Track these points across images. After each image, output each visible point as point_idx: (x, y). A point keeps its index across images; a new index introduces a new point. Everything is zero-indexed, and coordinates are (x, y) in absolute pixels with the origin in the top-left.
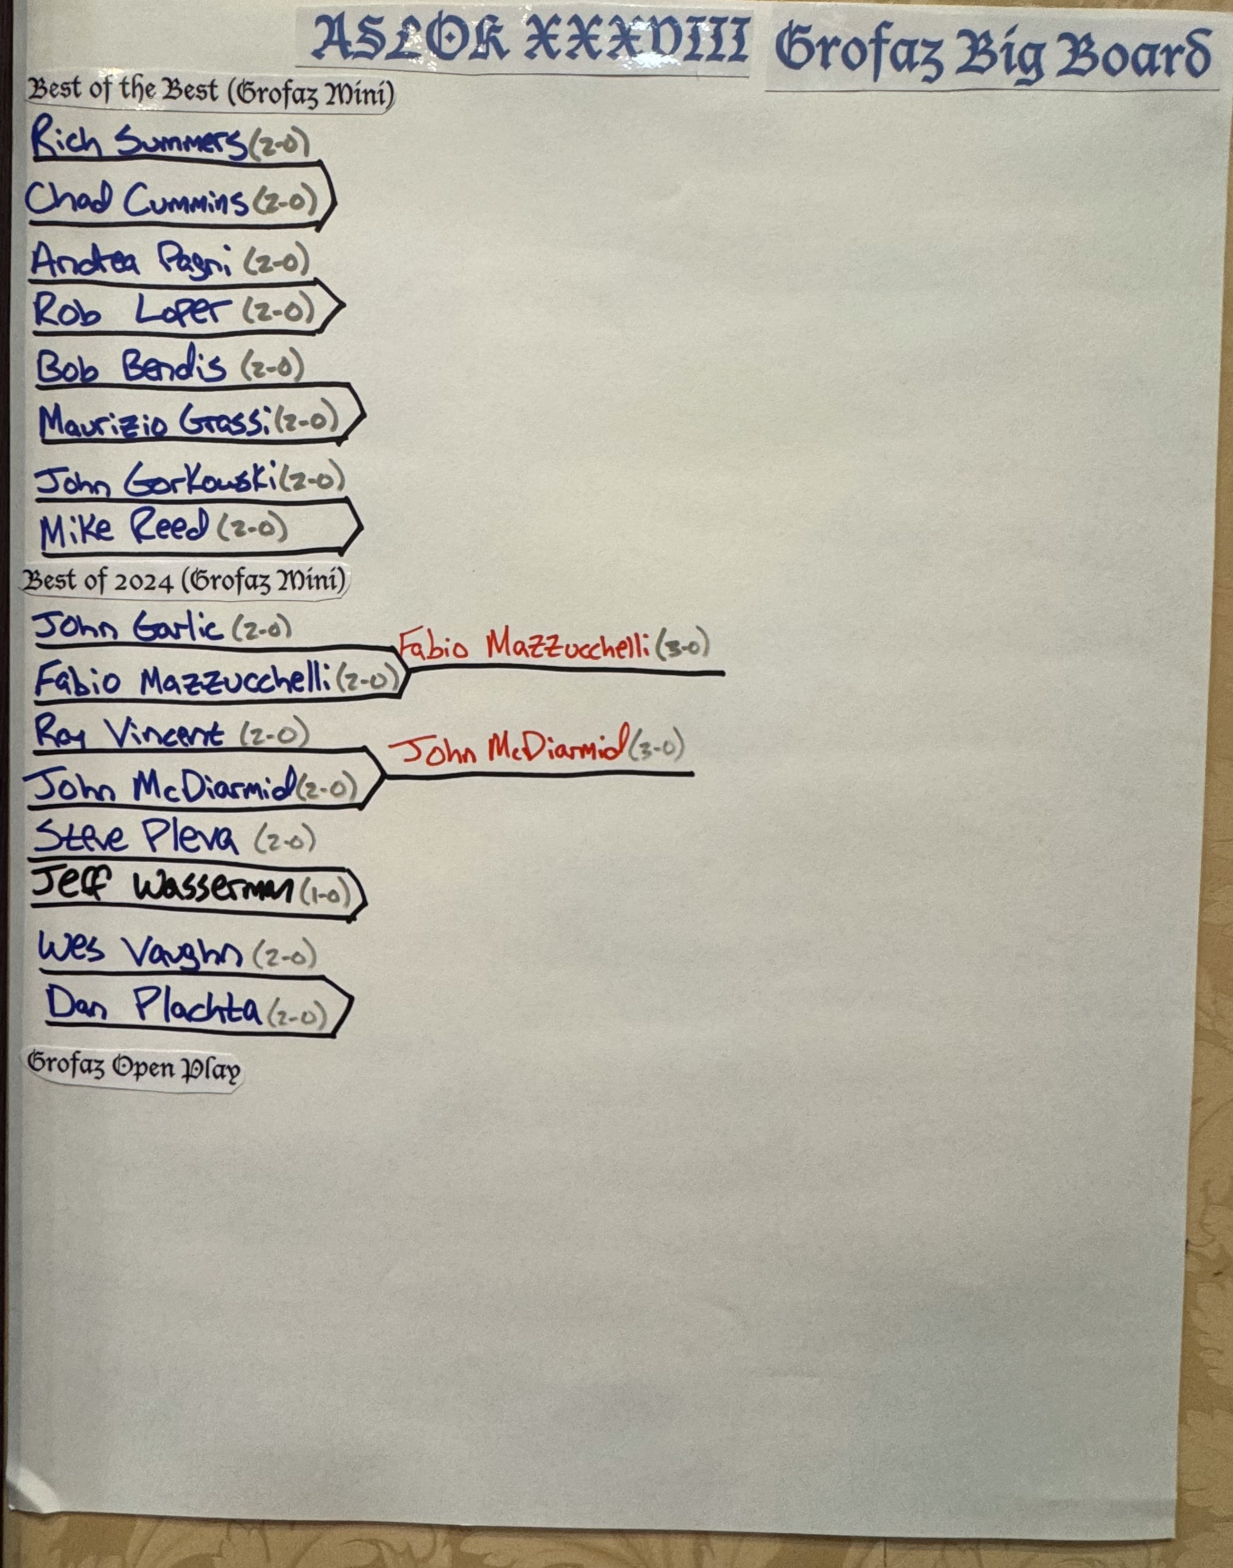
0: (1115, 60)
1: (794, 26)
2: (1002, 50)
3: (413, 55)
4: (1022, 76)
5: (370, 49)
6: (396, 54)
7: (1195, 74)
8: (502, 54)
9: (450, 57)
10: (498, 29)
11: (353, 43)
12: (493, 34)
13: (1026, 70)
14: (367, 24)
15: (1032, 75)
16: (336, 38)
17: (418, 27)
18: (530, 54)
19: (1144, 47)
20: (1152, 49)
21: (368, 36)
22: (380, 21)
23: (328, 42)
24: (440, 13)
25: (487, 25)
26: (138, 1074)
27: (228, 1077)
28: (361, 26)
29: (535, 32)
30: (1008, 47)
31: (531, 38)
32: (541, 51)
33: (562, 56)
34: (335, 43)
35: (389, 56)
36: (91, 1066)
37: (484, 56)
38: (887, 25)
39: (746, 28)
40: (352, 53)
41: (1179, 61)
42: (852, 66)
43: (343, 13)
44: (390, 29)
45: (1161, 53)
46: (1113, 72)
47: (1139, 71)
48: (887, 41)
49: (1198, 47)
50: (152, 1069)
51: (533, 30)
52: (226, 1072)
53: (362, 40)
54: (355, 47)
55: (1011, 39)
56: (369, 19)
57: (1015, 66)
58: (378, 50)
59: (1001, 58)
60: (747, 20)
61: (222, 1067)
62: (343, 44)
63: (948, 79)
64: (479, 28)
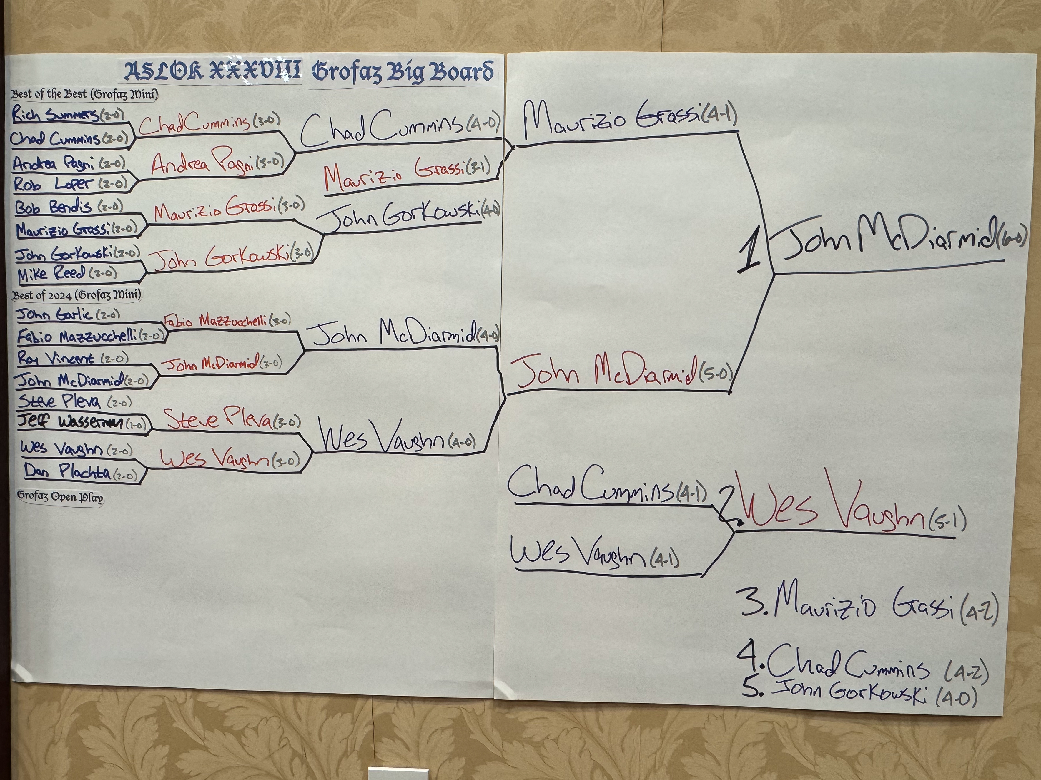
0: (453, 73)
1: (319, 63)
2: (406, 70)
3: (166, 78)
4: (416, 81)
5: (148, 76)
6: (158, 78)
7: (487, 79)
8: (201, 77)
9: (180, 78)
10: (199, 67)
11: (141, 73)
12: (196, 69)
13: (417, 78)
14: (146, 66)
15: (419, 80)
16: (134, 72)
17: (167, 67)
18: (212, 77)
19: (465, 68)
20: (468, 69)
21: (147, 70)
22: (151, 64)
23: (131, 73)
24: (175, 61)
25: (194, 65)
26: (62, 500)
27: (98, 501)
28: (144, 67)
29: (214, 68)
30: (409, 68)
31: (212, 70)
32: (216, 76)
33: (225, 77)
34: (133, 74)
35: (155, 79)
36: (42, 496)
37: (194, 78)
38: (358, 61)
39: (299, 64)
40: (140, 78)
41: (480, 74)
42: (344, 78)
43: (136, 61)
44: (155, 68)
45: (472, 71)
46: (453, 79)
47: (464, 78)
48: (358, 68)
49: (487, 68)
50: (67, 498)
51: (213, 67)
52: (97, 499)
53: (144, 72)
54: (142, 75)
55: (409, 65)
56: (147, 64)
57: (412, 76)
58: (151, 76)
59: (406, 73)
60: (300, 61)
61: (96, 497)
62: (137, 74)
63: (384, 83)
64: (191, 67)
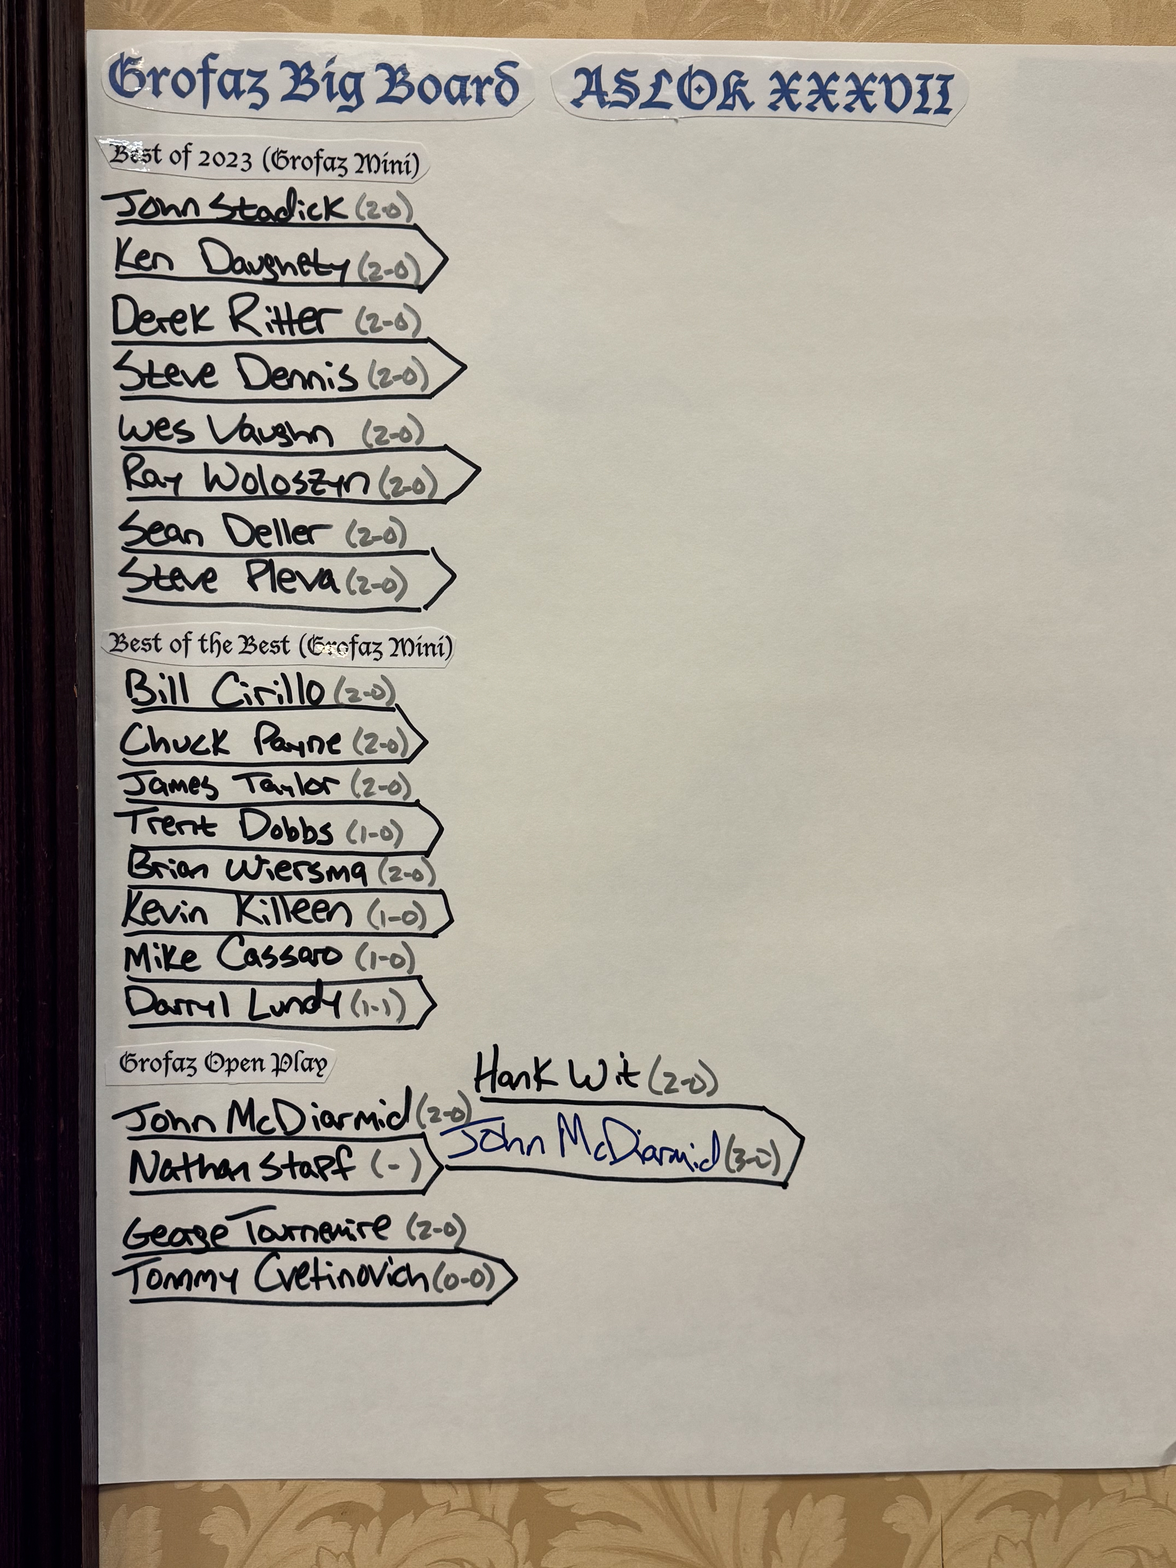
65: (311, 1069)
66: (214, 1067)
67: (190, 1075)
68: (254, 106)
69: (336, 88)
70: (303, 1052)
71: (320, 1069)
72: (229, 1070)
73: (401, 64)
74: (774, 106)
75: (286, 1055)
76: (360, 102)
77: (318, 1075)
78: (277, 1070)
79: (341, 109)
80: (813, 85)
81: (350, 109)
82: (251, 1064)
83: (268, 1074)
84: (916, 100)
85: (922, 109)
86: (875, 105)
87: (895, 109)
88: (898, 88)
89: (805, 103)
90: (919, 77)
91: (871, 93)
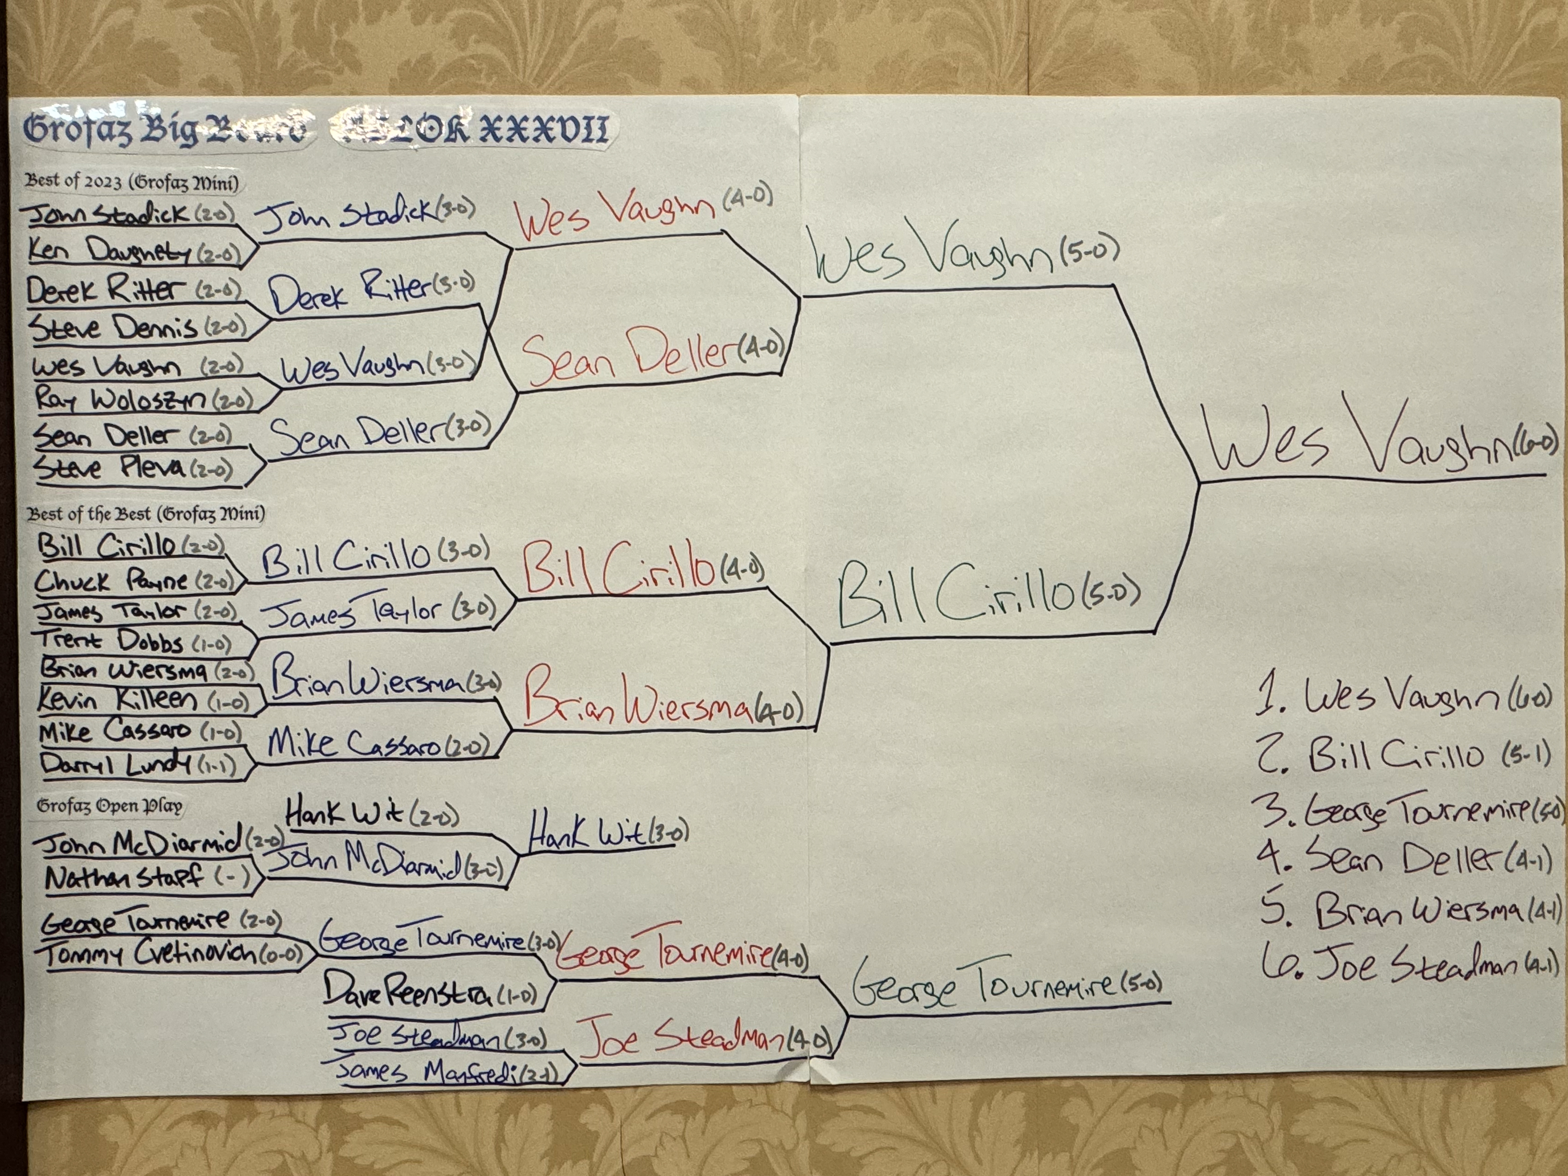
65: (170, 809)
66: (103, 808)
67: (86, 814)
68: (122, 145)
69: (179, 133)
70: (164, 798)
71: (177, 810)
72: (114, 811)
73: (223, 115)
74: (483, 139)
75: (153, 800)
76: (196, 141)
77: (177, 814)
78: (147, 810)
79: (183, 146)
80: (511, 124)
81: (188, 146)
82: (128, 807)
83: (141, 813)
84: (583, 132)
85: (587, 140)
86: (554, 138)
87: (569, 140)
88: (570, 125)
89: (505, 137)
90: (585, 118)
91: (551, 129)
